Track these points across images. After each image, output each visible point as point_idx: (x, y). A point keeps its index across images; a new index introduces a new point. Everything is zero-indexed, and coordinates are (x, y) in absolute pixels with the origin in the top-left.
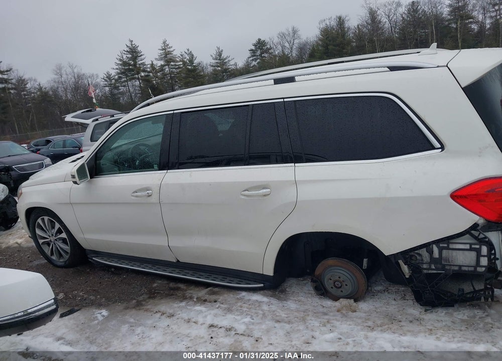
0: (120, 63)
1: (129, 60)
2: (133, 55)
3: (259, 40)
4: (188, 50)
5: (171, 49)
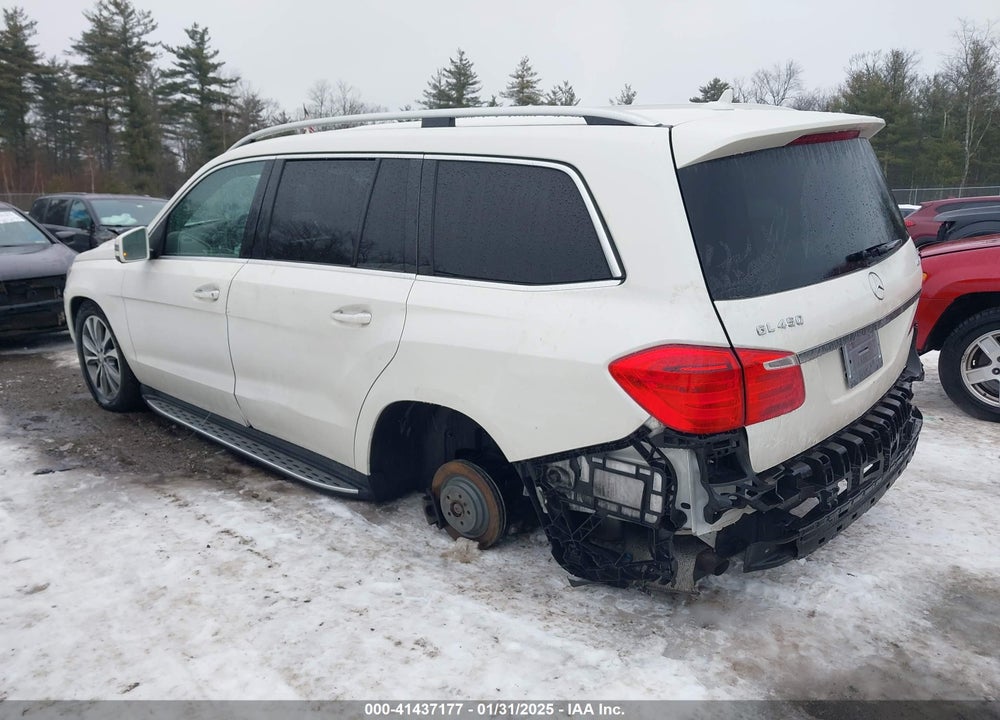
0: (434, 92)
1: (450, 89)
2: (458, 80)
3: (716, 81)
4: (566, 84)
5: (534, 78)
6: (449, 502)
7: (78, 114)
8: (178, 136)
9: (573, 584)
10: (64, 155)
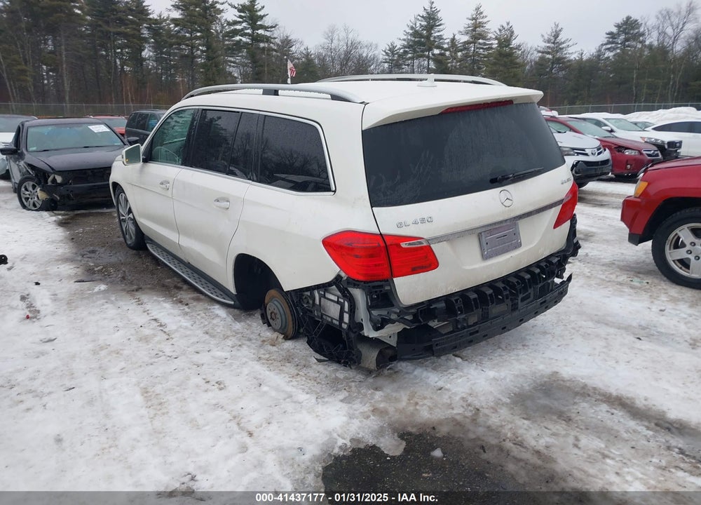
0: (411, 32)
1: (422, 30)
2: (429, 23)
3: (629, 18)
4: (508, 24)
5: (485, 20)
6: (270, 312)
7: (176, 51)
8: (238, 65)
9: (319, 361)
10: (167, 78)
